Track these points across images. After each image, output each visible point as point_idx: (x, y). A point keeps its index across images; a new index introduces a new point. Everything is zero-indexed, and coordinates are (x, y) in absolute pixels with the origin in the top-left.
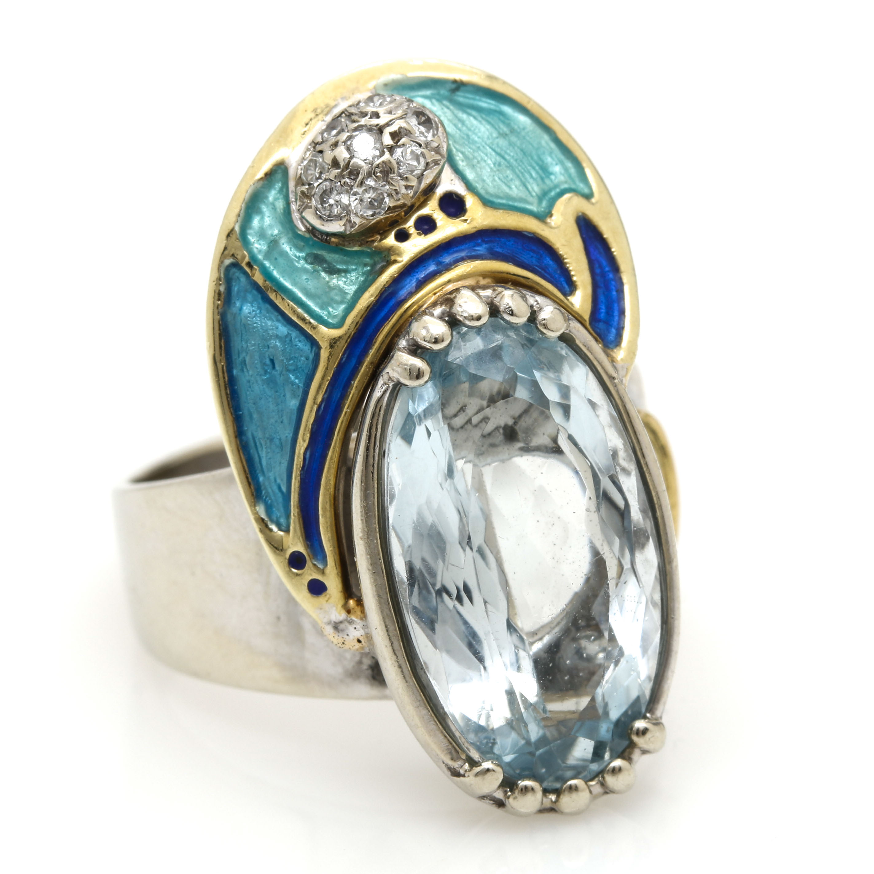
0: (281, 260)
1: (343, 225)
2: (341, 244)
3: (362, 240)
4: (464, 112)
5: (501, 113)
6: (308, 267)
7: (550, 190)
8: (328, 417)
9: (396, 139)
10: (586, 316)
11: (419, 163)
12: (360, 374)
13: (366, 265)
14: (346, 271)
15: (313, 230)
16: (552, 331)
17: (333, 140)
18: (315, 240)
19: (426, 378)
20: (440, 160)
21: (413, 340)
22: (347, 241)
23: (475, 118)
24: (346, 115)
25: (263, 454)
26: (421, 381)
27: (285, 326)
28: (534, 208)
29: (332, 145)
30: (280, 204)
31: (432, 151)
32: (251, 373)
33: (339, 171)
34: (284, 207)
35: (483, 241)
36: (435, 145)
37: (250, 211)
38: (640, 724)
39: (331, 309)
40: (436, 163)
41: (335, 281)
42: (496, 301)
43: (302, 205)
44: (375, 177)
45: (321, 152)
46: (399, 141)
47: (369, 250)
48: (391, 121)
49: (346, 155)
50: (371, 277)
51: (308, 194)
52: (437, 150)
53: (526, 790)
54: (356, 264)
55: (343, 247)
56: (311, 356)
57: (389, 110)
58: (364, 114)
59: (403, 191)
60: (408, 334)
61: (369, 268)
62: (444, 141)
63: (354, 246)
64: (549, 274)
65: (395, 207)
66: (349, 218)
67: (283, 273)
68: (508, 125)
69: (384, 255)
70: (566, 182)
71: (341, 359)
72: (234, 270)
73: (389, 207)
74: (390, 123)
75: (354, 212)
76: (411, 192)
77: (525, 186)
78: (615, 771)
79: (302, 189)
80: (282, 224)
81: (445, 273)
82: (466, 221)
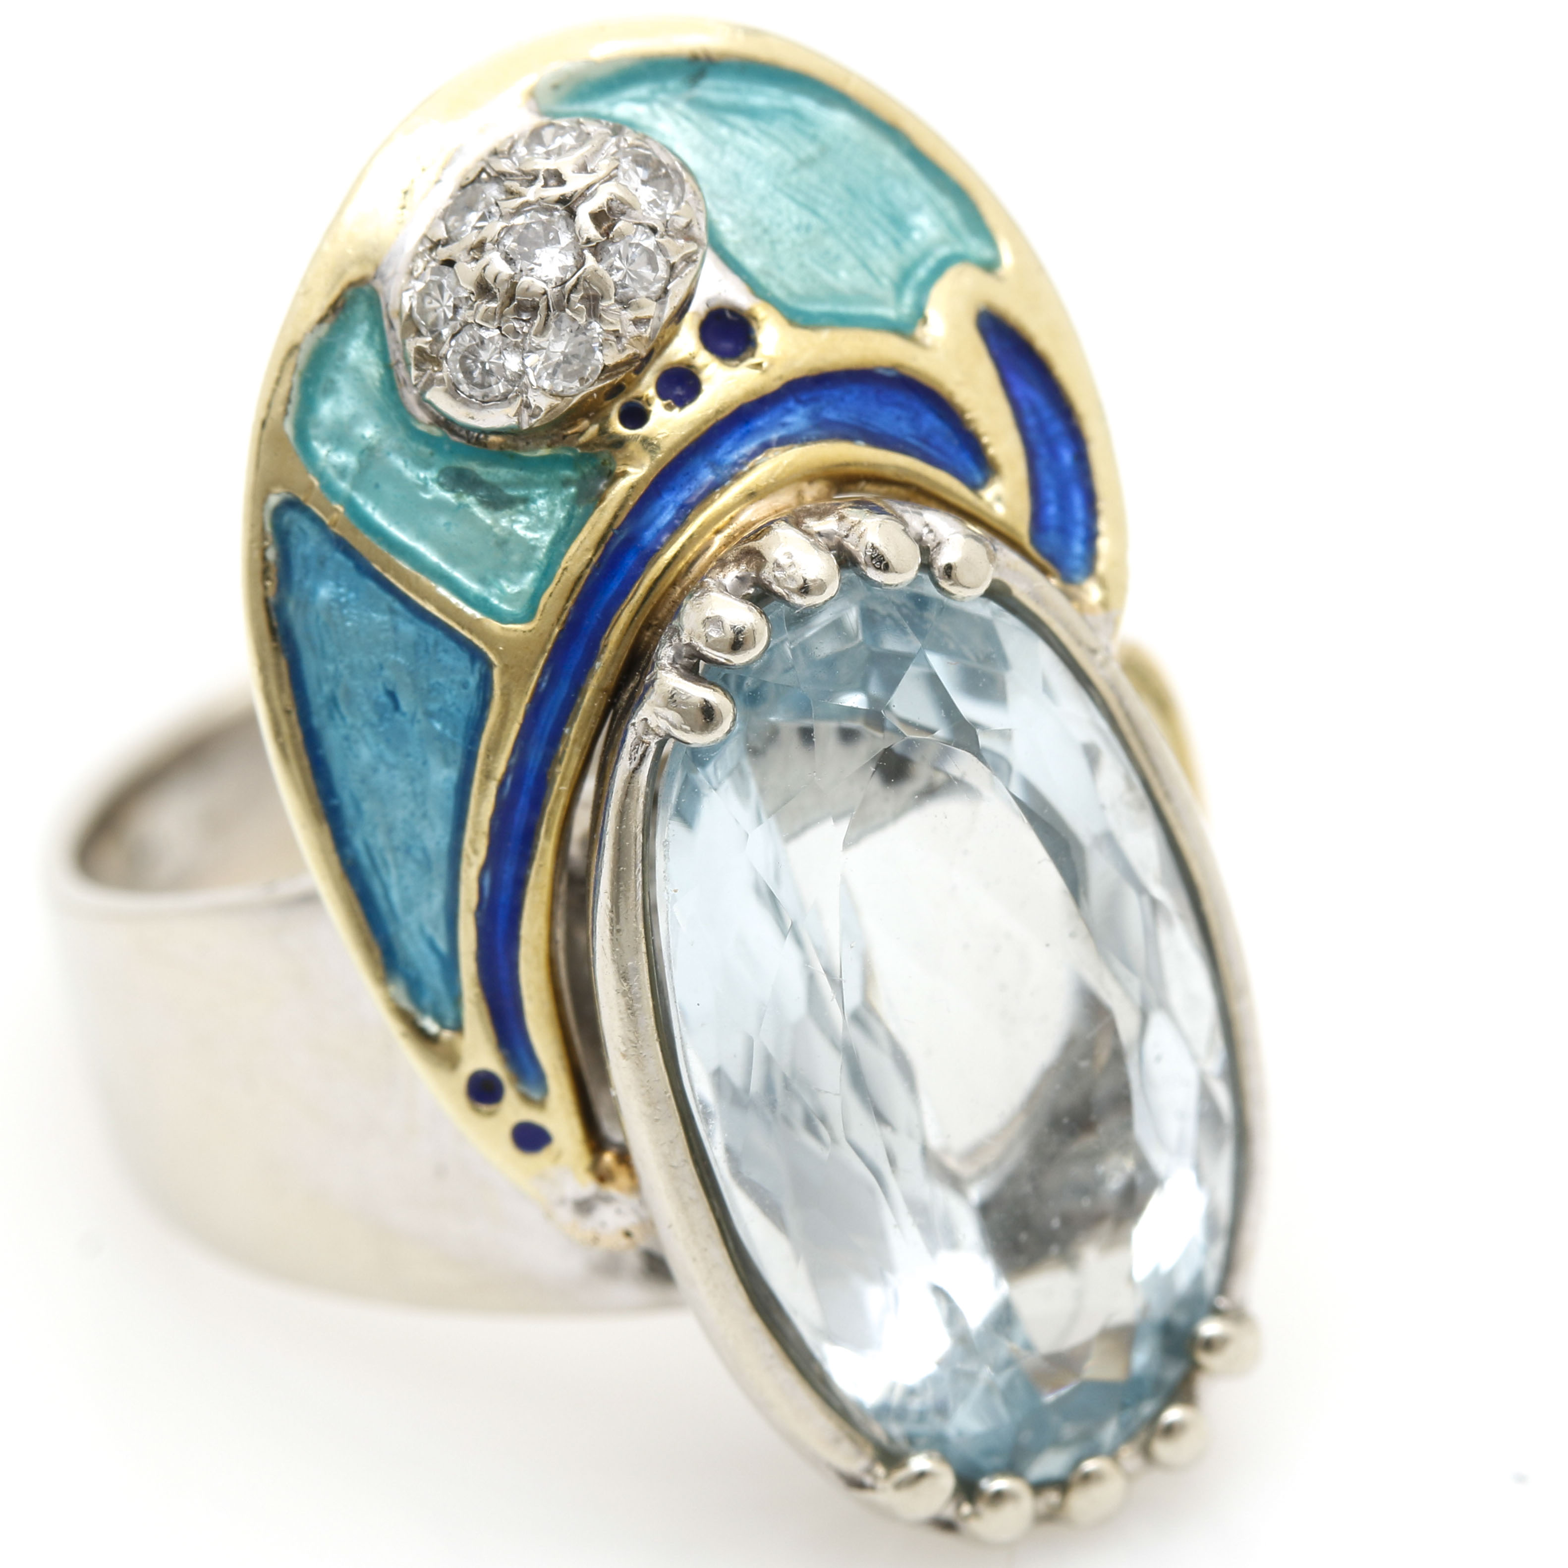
0: (387, 488)
1: (515, 416)
2: (509, 447)
3: (553, 435)
4: (723, 122)
5: (796, 114)
6: (449, 496)
7: (916, 264)
8: (523, 802)
9: (605, 226)
10: (1022, 528)
11: (655, 269)
12: (581, 712)
13: (566, 483)
14: (526, 500)
15: (446, 423)
16: (968, 588)
17: (472, 238)
18: (456, 443)
19: (726, 725)
20: (696, 252)
21: (689, 648)
22: (523, 439)
23: (745, 133)
24: (489, 174)
25: (392, 878)
26: (718, 734)
27: (411, 622)
28: (890, 313)
29: (472, 249)
30: (373, 371)
31: (678, 238)
32: (349, 720)
33: (493, 305)
34: (381, 376)
35: (799, 402)
36: (682, 222)
37: (311, 390)
38: (1209, 1328)
39: (504, 584)
40: (689, 259)
41: (504, 523)
42: (849, 544)
43: (422, 377)
44: (570, 314)
45: (450, 263)
46: (611, 228)
47: (570, 454)
48: (588, 188)
49: (506, 270)
50: (580, 511)
51: (432, 353)
52: (686, 233)
53: (999, 1497)
54: (545, 484)
55: (515, 452)
56: (473, 681)
57: (581, 162)
58: (531, 178)
59: (632, 330)
60: (679, 635)
61: (573, 490)
62: (699, 210)
63: (538, 447)
64: (938, 449)
65: (617, 366)
66: (525, 399)
67: (395, 516)
68: (814, 138)
69: (602, 461)
70: (943, 242)
71: (538, 685)
72: (290, 516)
73: (605, 366)
74: (588, 193)
75: (535, 387)
76: (645, 331)
77: (865, 266)
78: (1170, 1430)
79: (418, 344)
80: (381, 411)
81: (731, 484)
82: (759, 366)
